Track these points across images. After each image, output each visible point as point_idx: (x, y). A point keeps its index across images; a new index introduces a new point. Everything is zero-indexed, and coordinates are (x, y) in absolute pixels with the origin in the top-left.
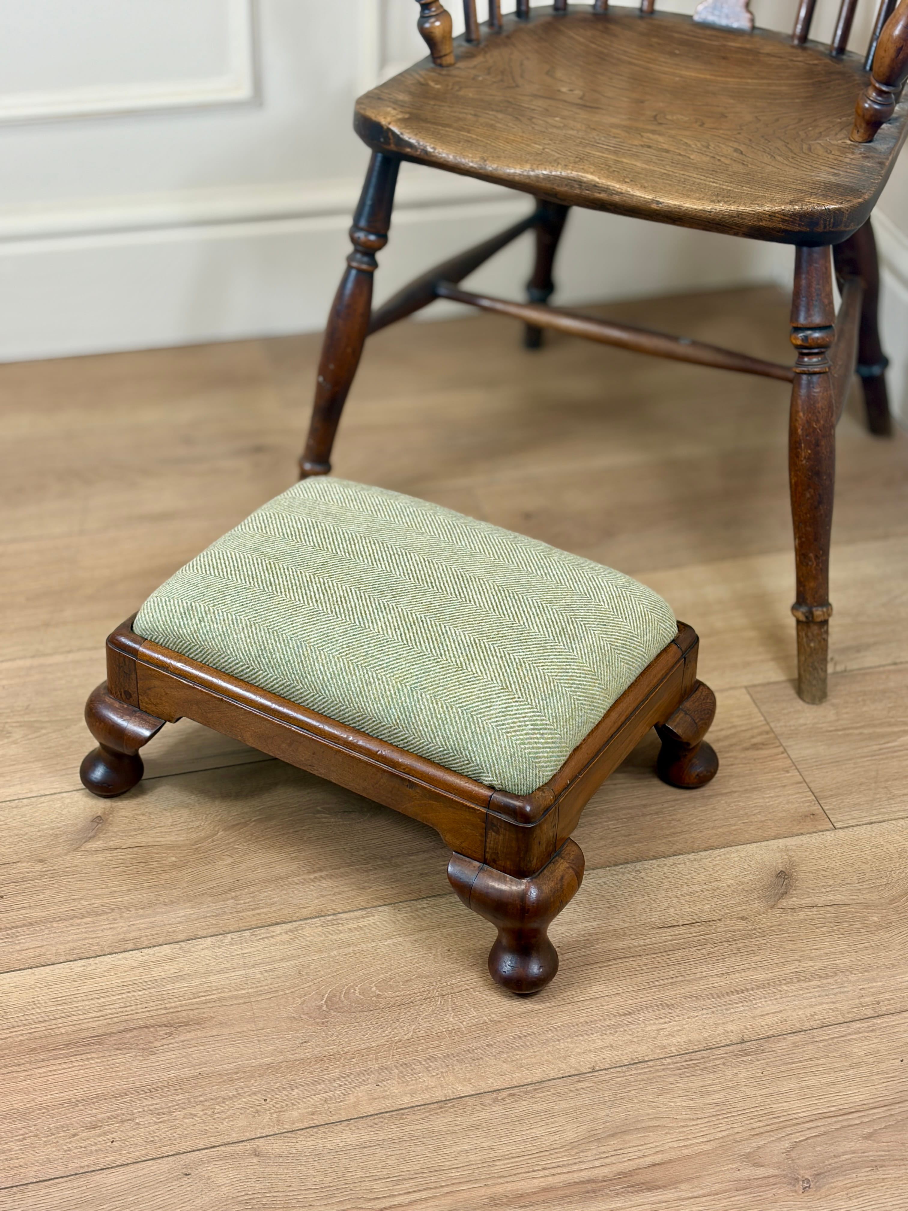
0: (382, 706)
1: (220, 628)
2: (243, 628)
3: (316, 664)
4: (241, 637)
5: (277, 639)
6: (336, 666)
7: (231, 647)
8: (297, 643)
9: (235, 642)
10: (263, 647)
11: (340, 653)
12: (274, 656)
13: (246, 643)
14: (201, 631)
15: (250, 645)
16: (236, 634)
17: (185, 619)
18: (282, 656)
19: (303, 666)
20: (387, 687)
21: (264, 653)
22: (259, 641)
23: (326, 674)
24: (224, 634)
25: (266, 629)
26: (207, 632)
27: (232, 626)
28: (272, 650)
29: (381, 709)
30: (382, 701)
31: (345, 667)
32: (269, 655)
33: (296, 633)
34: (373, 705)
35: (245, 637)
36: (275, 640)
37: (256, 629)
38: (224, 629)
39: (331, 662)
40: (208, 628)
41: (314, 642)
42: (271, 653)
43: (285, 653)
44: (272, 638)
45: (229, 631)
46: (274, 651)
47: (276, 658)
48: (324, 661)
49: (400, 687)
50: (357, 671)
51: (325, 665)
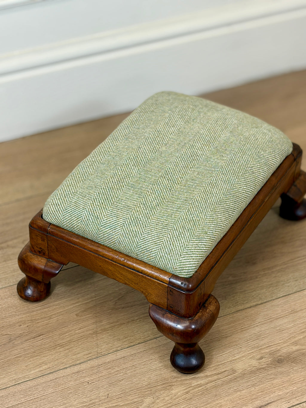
0: (262, 172)
1: (213, 226)
2: (216, 215)
3: (239, 190)
4: (220, 218)
5: (225, 202)
6: (243, 182)
7: (222, 225)
8: (228, 195)
9: (221, 222)
10: (226, 210)
11: (237, 178)
12: (231, 207)
13: (223, 216)
14: (211, 236)
15: (224, 215)
16: (218, 219)
17: (203, 241)
18: (232, 203)
19: (238, 197)
20: (256, 166)
21: (228, 211)
22: (223, 211)
23: (244, 188)
24: (216, 225)
25: (218, 205)
26: (212, 233)
27: (214, 220)
28: (229, 207)
29: (263, 174)
30: (261, 171)
31: (244, 179)
32: (230, 209)
33: (223, 193)
34: (260, 176)
35: (220, 215)
36: (225, 203)
37: (217, 210)
38: (214, 224)
39: (240, 184)
40: (211, 232)
41: (228, 187)
42: (229, 208)
43: (231, 201)
44: (223, 204)
45: (216, 222)
46: (229, 206)
47: (232, 207)
48: (239, 186)
49: (257, 161)
50: (247, 175)
51: (241, 187)
